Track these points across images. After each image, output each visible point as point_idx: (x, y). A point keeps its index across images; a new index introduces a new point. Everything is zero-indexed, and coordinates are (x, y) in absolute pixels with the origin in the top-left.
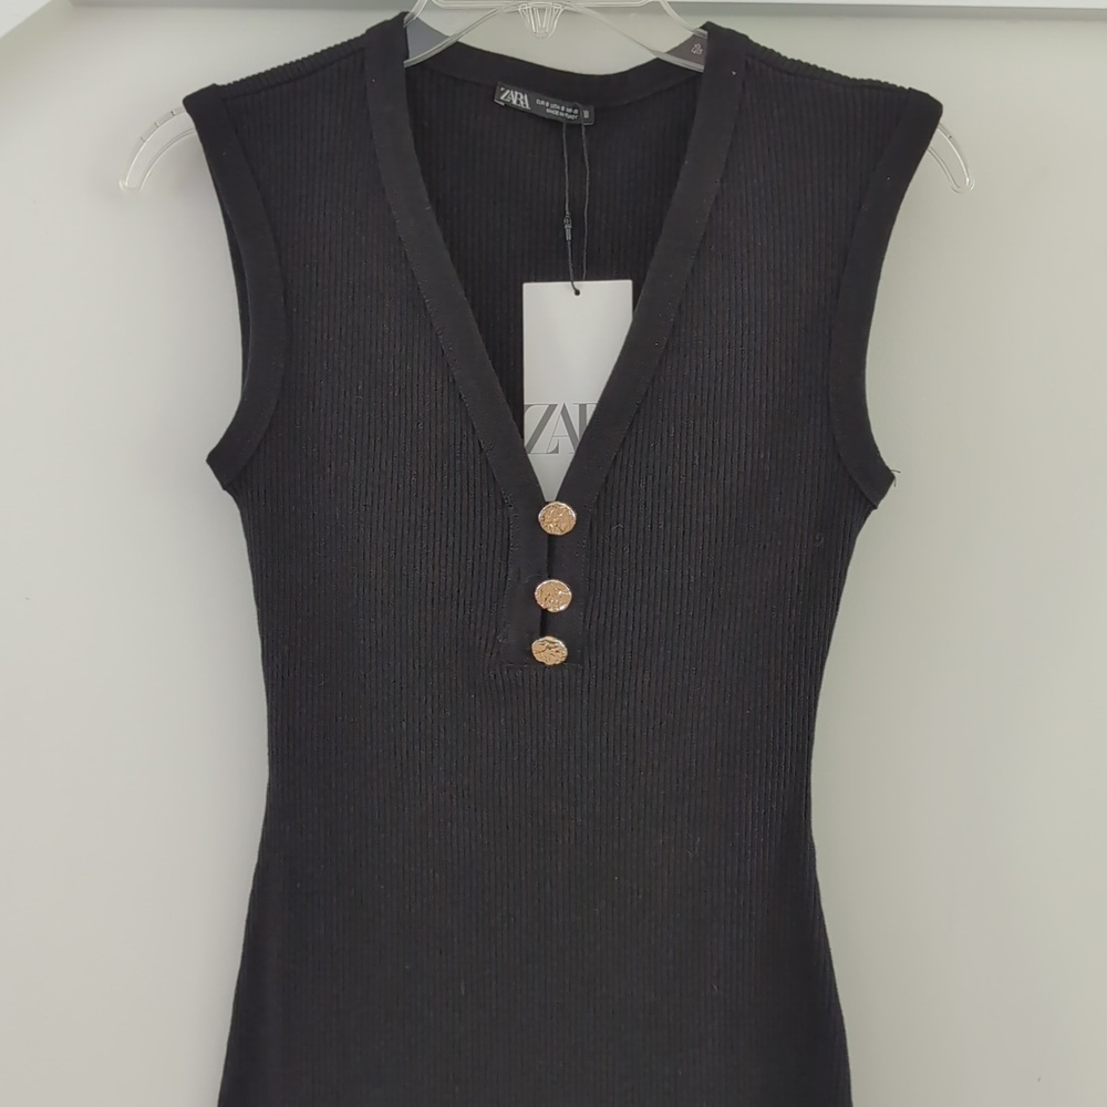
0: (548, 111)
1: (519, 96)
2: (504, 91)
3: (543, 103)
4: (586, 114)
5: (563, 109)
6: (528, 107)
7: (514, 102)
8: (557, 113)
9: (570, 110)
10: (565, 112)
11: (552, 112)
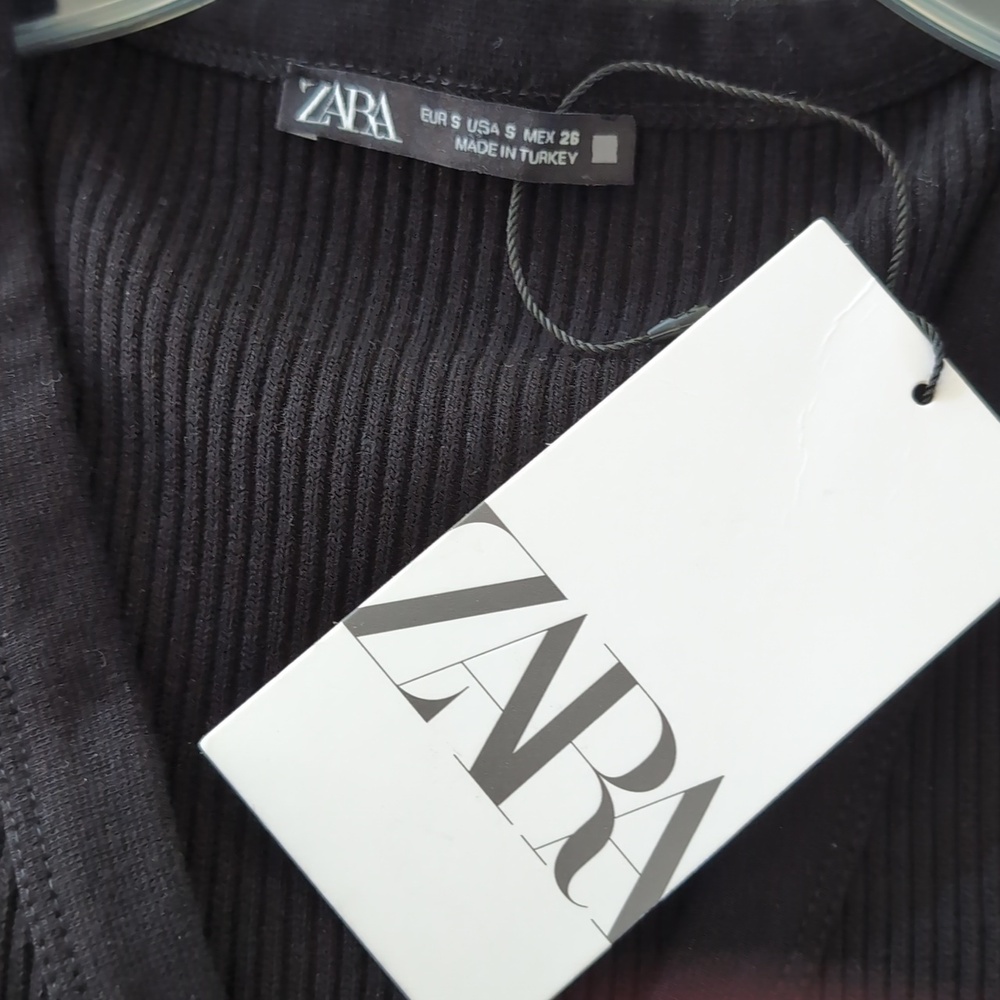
0: (461, 144)
1: (361, 101)
2: (311, 92)
3: (440, 117)
4: (606, 149)
5: (511, 131)
6: (392, 136)
7: (348, 123)
8: (489, 148)
9: (536, 136)
10: (518, 142)
11: (474, 147)
